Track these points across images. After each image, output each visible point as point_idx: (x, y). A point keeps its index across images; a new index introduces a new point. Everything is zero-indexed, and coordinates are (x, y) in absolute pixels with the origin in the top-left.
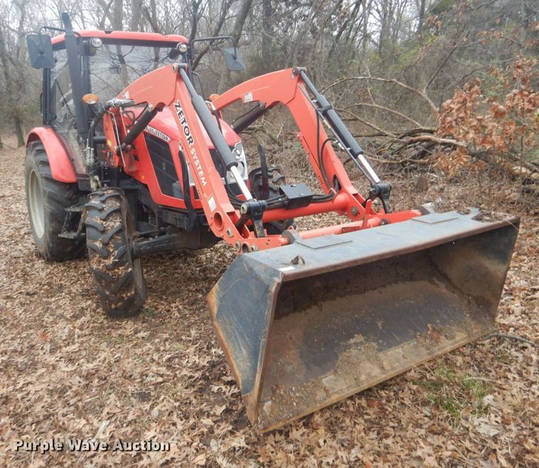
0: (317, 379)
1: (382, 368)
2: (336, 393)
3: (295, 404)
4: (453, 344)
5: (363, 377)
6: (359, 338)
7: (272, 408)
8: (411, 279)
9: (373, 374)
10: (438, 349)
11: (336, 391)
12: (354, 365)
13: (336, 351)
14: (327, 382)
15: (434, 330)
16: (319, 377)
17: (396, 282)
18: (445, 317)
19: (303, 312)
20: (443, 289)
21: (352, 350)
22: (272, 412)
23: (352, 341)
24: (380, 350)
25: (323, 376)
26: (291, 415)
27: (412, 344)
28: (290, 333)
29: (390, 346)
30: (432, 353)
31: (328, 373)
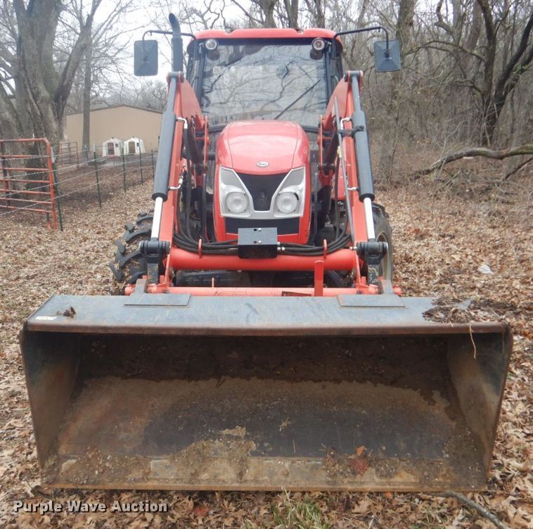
0: (145, 457)
1: (241, 475)
2: (158, 480)
3: (97, 472)
4: (380, 484)
5: (205, 476)
6: (240, 431)
7: (72, 467)
8: (393, 383)
9: (222, 478)
10: (349, 482)
11: (157, 477)
12: (204, 459)
13: (195, 436)
14: (155, 465)
15: (364, 456)
16: (148, 456)
17: (362, 381)
18: (402, 446)
19: (193, 382)
20: (439, 409)
21: (217, 441)
22: (67, 472)
23: (227, 432)
24: (255, 454)
25: (155, 457)
26: (85, 482)
27: (313, 462)
28: (156, 400)
29: (273, 454)
30: (335, 483)
31: (165, 456)
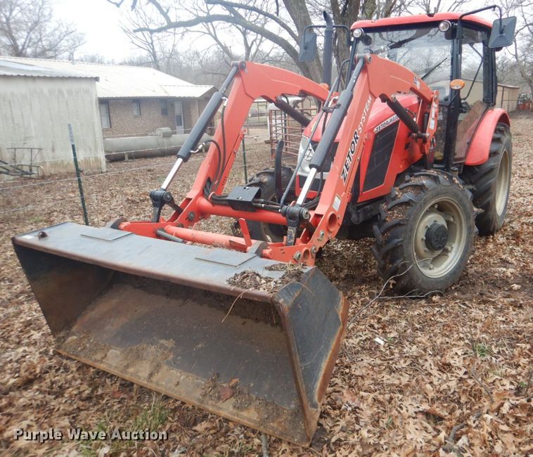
0: (110, 346)
1: (151, 375)
4: (231, 413)
5: (131, 370)
6: (170, 343)
7: (72, 341)
9: (140, 374)
10: (212, 404)
11: (108, 362)
12: (139, 357)
13: (144, 339)
14: (111, 353)
15: (234, 387)
21: (153, 347)
23: (163, 341)
24: (168, 363)
27: (199, 381)
28: (141, 307)
29: (179, 366)
